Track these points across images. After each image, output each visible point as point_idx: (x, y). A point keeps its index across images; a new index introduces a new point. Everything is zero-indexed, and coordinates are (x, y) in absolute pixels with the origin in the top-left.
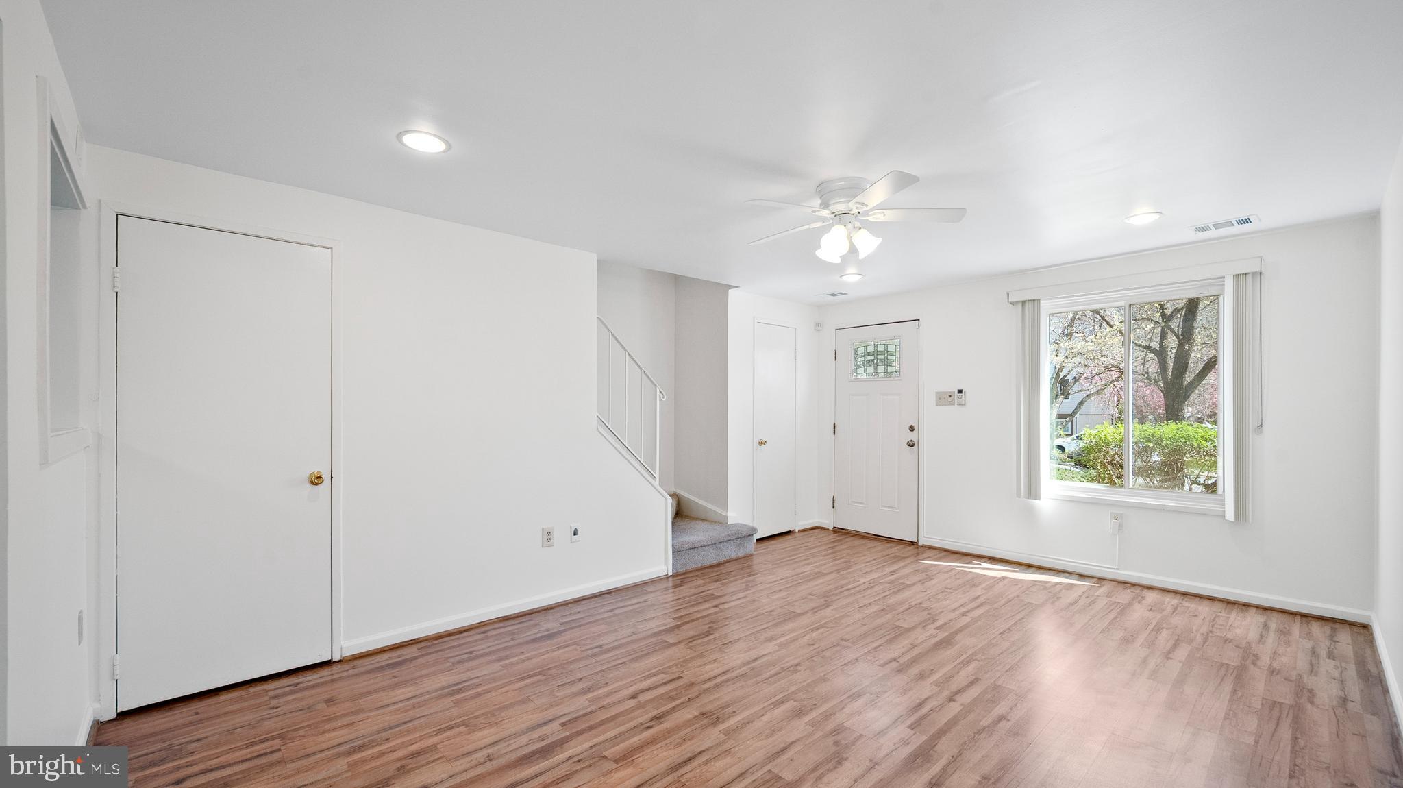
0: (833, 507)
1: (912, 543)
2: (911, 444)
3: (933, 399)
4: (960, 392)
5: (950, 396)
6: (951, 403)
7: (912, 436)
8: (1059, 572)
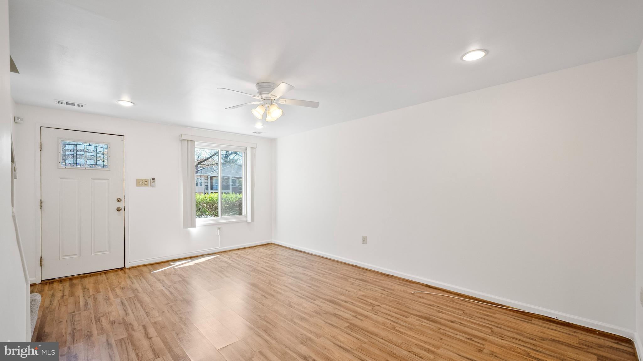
0: (41, 265)
1: (121, 269)
2: (119, 210)
3: (135, 183)
4: (153, 179)
5: (146, 182)
6: (147, 185)
7: (121, 205)
8: (202, 256)
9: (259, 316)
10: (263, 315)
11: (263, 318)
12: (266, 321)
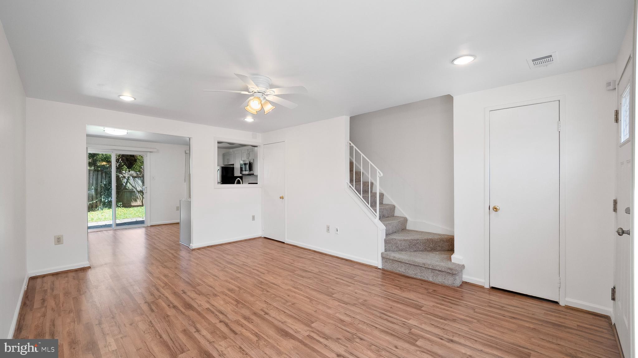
9: (268, 292)
10: (265, 292)
11: (264, 290)
12: (262, 288)
